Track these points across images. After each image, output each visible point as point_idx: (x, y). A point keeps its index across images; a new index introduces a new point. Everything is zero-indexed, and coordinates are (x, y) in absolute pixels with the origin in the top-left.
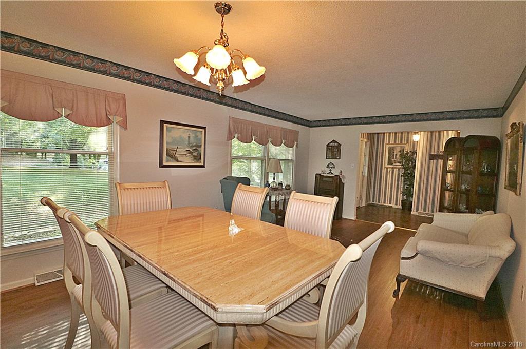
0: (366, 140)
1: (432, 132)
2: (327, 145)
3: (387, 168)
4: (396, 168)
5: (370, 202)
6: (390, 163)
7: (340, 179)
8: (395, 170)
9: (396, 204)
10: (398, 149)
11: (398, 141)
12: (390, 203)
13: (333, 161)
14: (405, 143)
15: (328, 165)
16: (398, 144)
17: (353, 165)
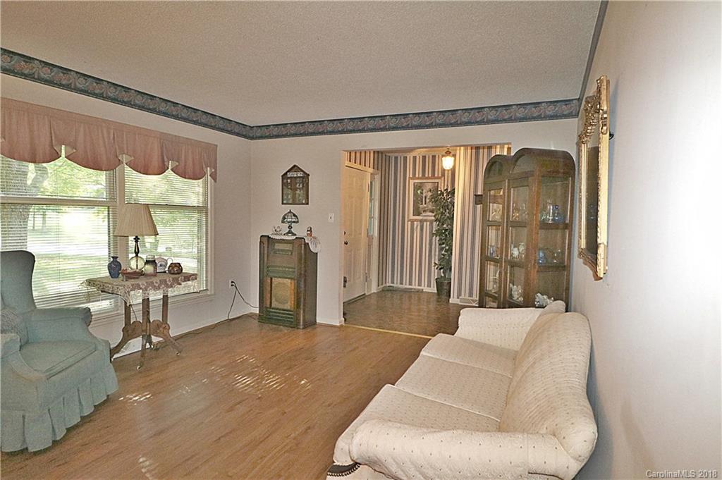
0: (371, 170)
1: (478, 148)
2: (282, 176)
3: (412, 222)
4: (426, 221)
5: (388, 285)
6: (417, 212)
7: (306, 245)
8: (425, 223)
9: (429, 286)
10: (429, 186)
11: (428, 173)
12: (420, 285)
13: (295, 209)
14: (440, 175)
15: (284, 218)
16: (428, 178)
17: (333, 215)
